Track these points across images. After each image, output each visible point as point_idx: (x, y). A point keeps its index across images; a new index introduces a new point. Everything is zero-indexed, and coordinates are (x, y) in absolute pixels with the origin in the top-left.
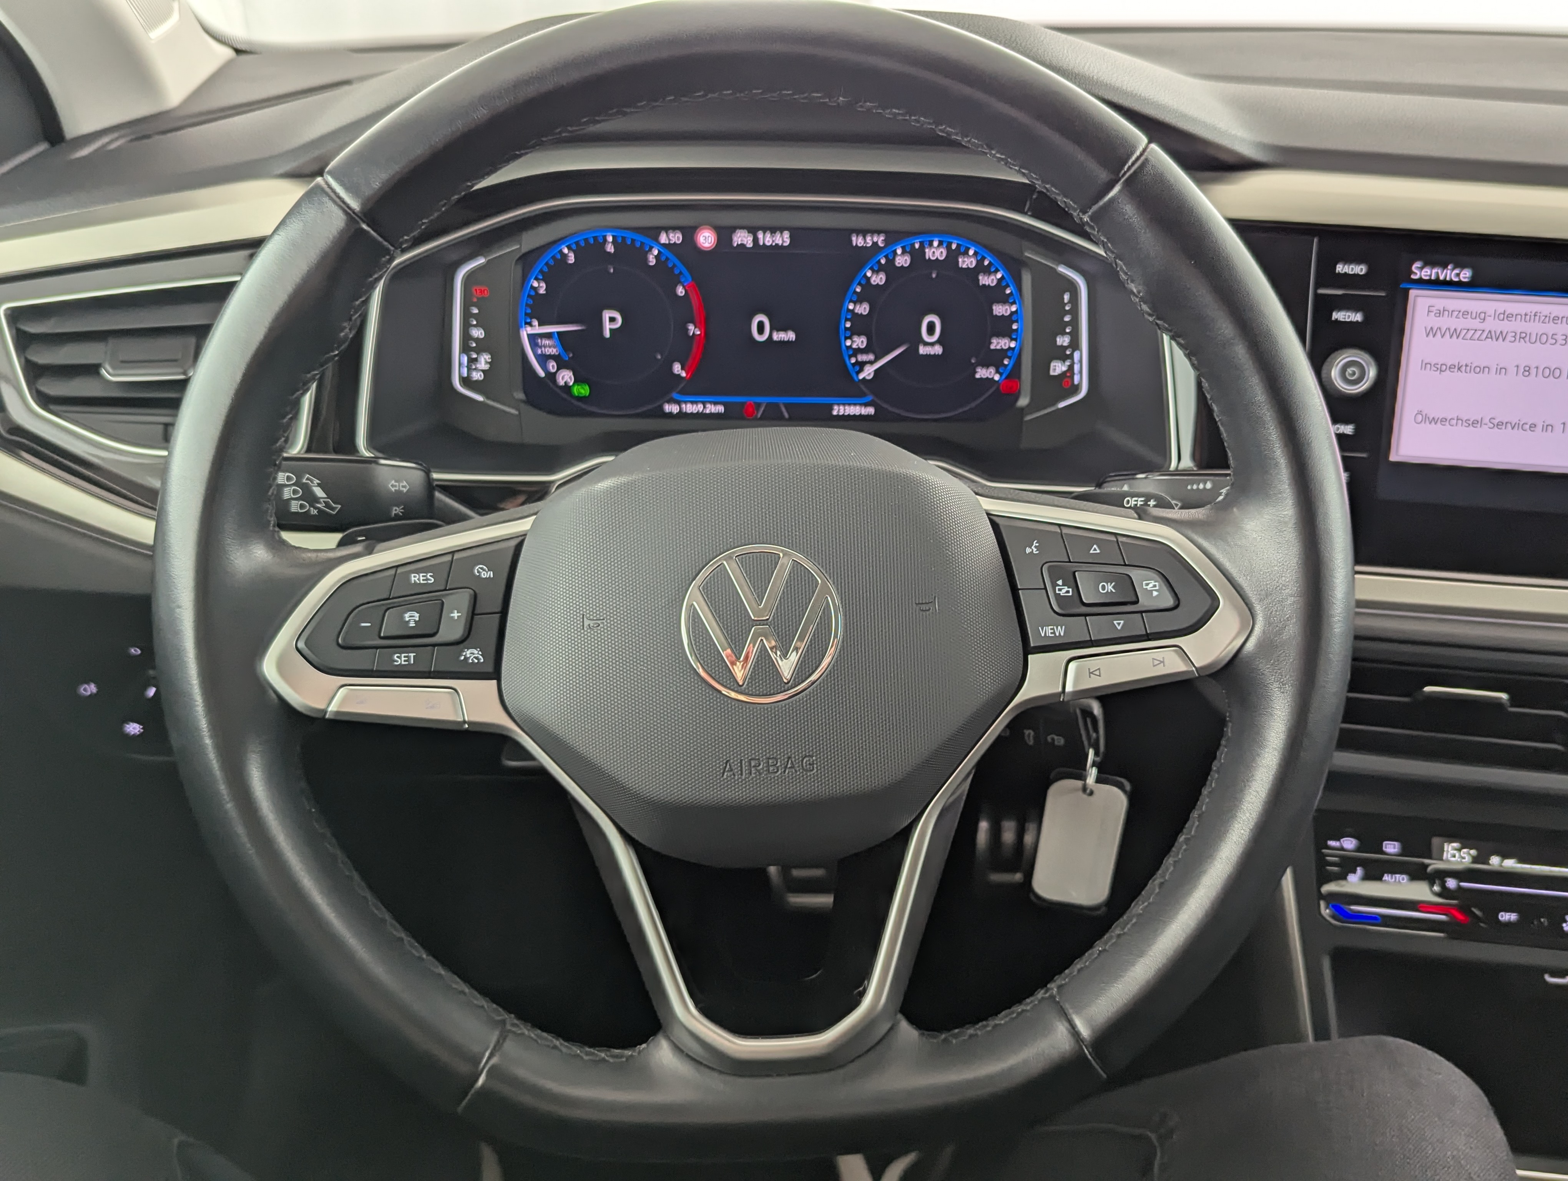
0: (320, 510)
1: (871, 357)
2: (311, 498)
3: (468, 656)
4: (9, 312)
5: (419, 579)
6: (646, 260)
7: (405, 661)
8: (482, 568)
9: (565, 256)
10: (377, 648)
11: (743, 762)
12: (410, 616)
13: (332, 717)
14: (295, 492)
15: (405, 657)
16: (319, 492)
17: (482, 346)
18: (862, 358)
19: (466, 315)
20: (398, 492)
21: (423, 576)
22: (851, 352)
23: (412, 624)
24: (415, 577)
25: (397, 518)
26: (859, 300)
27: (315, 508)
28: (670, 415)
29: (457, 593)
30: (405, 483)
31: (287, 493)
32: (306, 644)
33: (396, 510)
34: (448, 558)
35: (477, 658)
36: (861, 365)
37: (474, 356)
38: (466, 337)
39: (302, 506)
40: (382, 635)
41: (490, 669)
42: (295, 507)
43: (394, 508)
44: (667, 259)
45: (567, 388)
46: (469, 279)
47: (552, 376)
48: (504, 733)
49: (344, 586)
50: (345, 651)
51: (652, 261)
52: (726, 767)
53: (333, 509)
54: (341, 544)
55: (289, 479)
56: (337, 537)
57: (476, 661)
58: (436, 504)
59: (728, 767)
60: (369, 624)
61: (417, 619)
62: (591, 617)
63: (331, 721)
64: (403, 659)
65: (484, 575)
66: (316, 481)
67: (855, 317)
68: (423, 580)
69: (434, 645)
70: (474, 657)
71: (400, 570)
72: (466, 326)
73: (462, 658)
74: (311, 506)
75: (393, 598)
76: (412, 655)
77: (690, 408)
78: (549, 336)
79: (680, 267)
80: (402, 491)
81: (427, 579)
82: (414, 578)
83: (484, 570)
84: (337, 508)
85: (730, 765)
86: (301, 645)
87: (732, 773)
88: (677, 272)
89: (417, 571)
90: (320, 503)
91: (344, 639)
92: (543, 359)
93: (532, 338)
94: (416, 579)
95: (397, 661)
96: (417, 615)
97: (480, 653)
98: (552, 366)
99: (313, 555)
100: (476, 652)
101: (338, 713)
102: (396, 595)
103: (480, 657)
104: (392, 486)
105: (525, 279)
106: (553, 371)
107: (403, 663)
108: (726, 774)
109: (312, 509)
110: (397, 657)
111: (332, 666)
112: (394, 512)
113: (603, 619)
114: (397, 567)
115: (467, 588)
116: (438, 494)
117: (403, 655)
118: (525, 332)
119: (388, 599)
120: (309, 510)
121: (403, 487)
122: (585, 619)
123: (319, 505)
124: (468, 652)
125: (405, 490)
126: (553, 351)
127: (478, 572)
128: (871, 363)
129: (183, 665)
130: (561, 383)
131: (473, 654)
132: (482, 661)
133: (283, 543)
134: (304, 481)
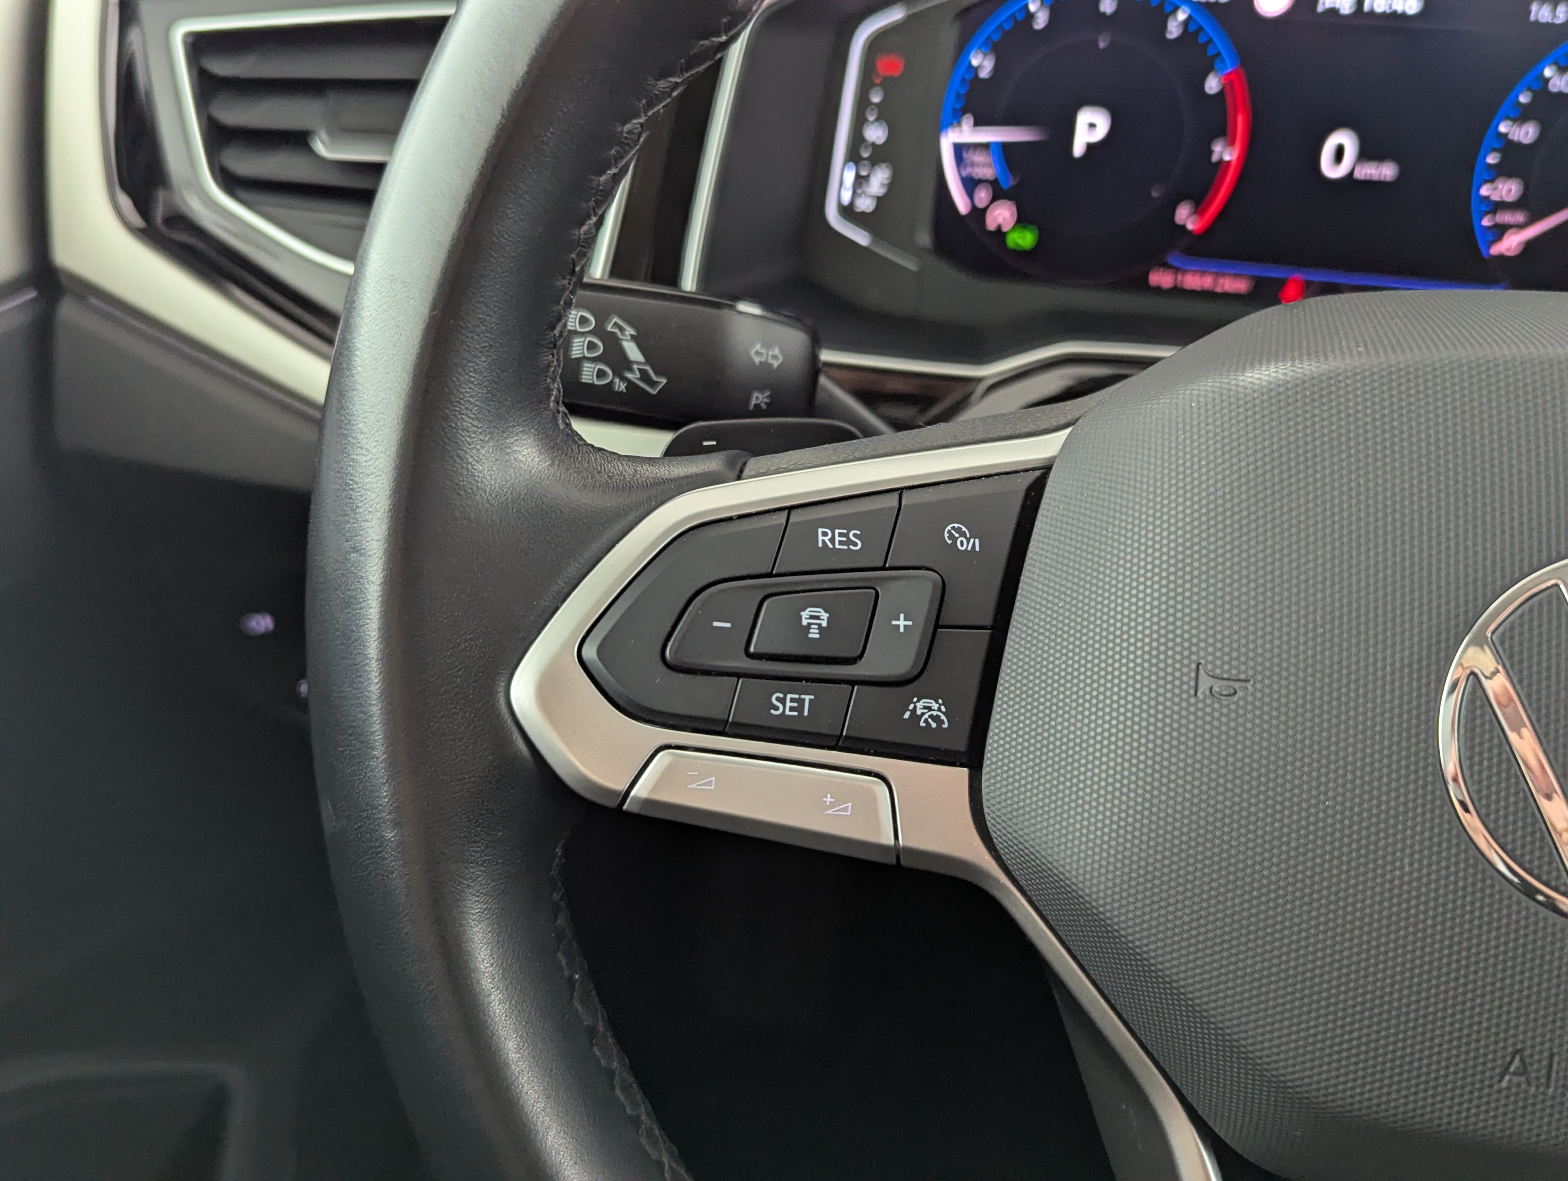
0: (630, 384)
1: (1519, 217)
2: (621, 363)
3: (919, 712)
4: (191, 40)
5: (832, 540)
6: (1163, 27)
7: (792, 709)
8: (958, 530)
9: (1030, 16)
10: (739, 675)
11: (1556, 1059)
12: (812, 617)
13: (635, 809)
14: (591, 346)
15: (792, 700)
16: (633, 352)
17: (879, 155)
18: (1506, 217)
19: (862, 103)
20: (765, 365)
21: (840, 535)
22: (1484, 208)
23: (814, 634)
24: (825, 534)
25: (758, 412)
26: (1522, 116)
27: (623, 379)
28: (1158, 290)
29: (907, 577)
30: (776, 351)
31: (578, 348)
32: (599, 652)
33: (759, 398)
34: (892, 501)
35: (936, 718)
36: (1500, 231)
37: (864, 173)
38: (857, 139)
39: (601, 374)
40: (752, 649)
41: (961, 744)
42: (588, 374)
43: (756, 394)
44: (1200, 29)
45: (1000, 234)
46: (875, 44)
47: (978, 214)
48: (975, 880)
49: (684, 538)
50: (674, 675)
51: (1173, 30)
52: (1511, 1063)
53: (652, 384)
54: (671, 451)
55: (583, 321)
56: (664, 438)
57: (934, 725)
58: (820, 395)
59: (1516, 1063)
60: (728, 625)
61: (824, 624)
62: (1218, 671)
63: (630, 816)
64: (788, 704)
65: (963, 544)
66: (630, 331)
67: (1508, 146)
68: (841, 543)
69: (852, 683)
70: (931, 716)
71: (796, 517)
72: (859, 122)
73: (907, 715)
74: (615, 374)
75: (779, 575)
76: (807, 698)
77: (1193, 281)
78: (986, 146)
79: (1220, 44)
80: (771, 365)
81: (849, 542)
82: (823, 537)
83: (963, 534)
84: (658, 383)
85: (1522, 1060)
86: (590, 652)
87: (1523, 1079)
88: (1210, 52)
89: (832, 524)
90: (631, 370)
91: (675, 652)
92: (970, 185)
93: (959, 150)
94: (826, 539)
95: (777, 709)
96: (825, 616)
97: (943, 709)
98: (982, 196)
99: (628, 470)
100: (935, 706)
101: (648, 803)
102: (783, 570)
103: (943, 717)
104: (758, 353)
105: (962, 49)
106: (981, 205)
107: (788, 712)
108: (1507, 1078)
109: (617, 380)
110: (778, 699)
111: (646, 703)
112: (754, 402)
113: (1246, 681)
114: (791, 508)
115: (927, 569)
116: (823, 380)
117: (789, 696)
118: (948, 141)
119: (770, 575)
120: (612, 382)
121: (775, 357)
122: (1202, 671)
123: (629, 376)
124: (920, 705)
125: (776, 364)
126: (987, 173)
127: (951, 536)
128: (1521, 227)
129: (356, 671)
130: (991, 226)
131: (930, 709)
132: (946, 726)
133: (574, 437)
134: (609, 329)
